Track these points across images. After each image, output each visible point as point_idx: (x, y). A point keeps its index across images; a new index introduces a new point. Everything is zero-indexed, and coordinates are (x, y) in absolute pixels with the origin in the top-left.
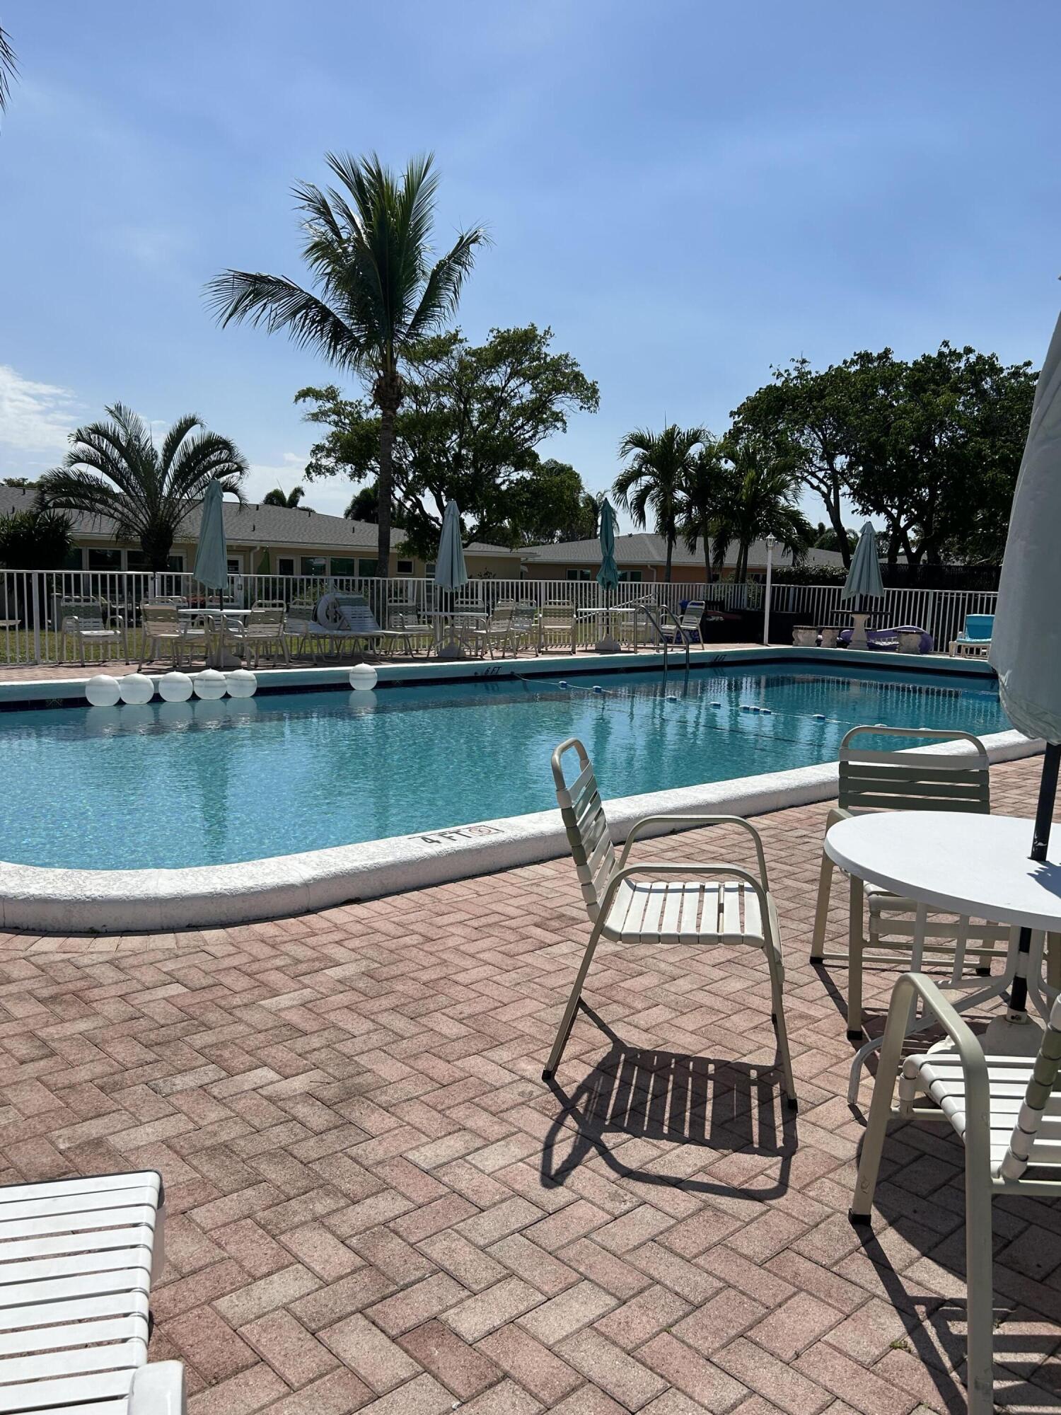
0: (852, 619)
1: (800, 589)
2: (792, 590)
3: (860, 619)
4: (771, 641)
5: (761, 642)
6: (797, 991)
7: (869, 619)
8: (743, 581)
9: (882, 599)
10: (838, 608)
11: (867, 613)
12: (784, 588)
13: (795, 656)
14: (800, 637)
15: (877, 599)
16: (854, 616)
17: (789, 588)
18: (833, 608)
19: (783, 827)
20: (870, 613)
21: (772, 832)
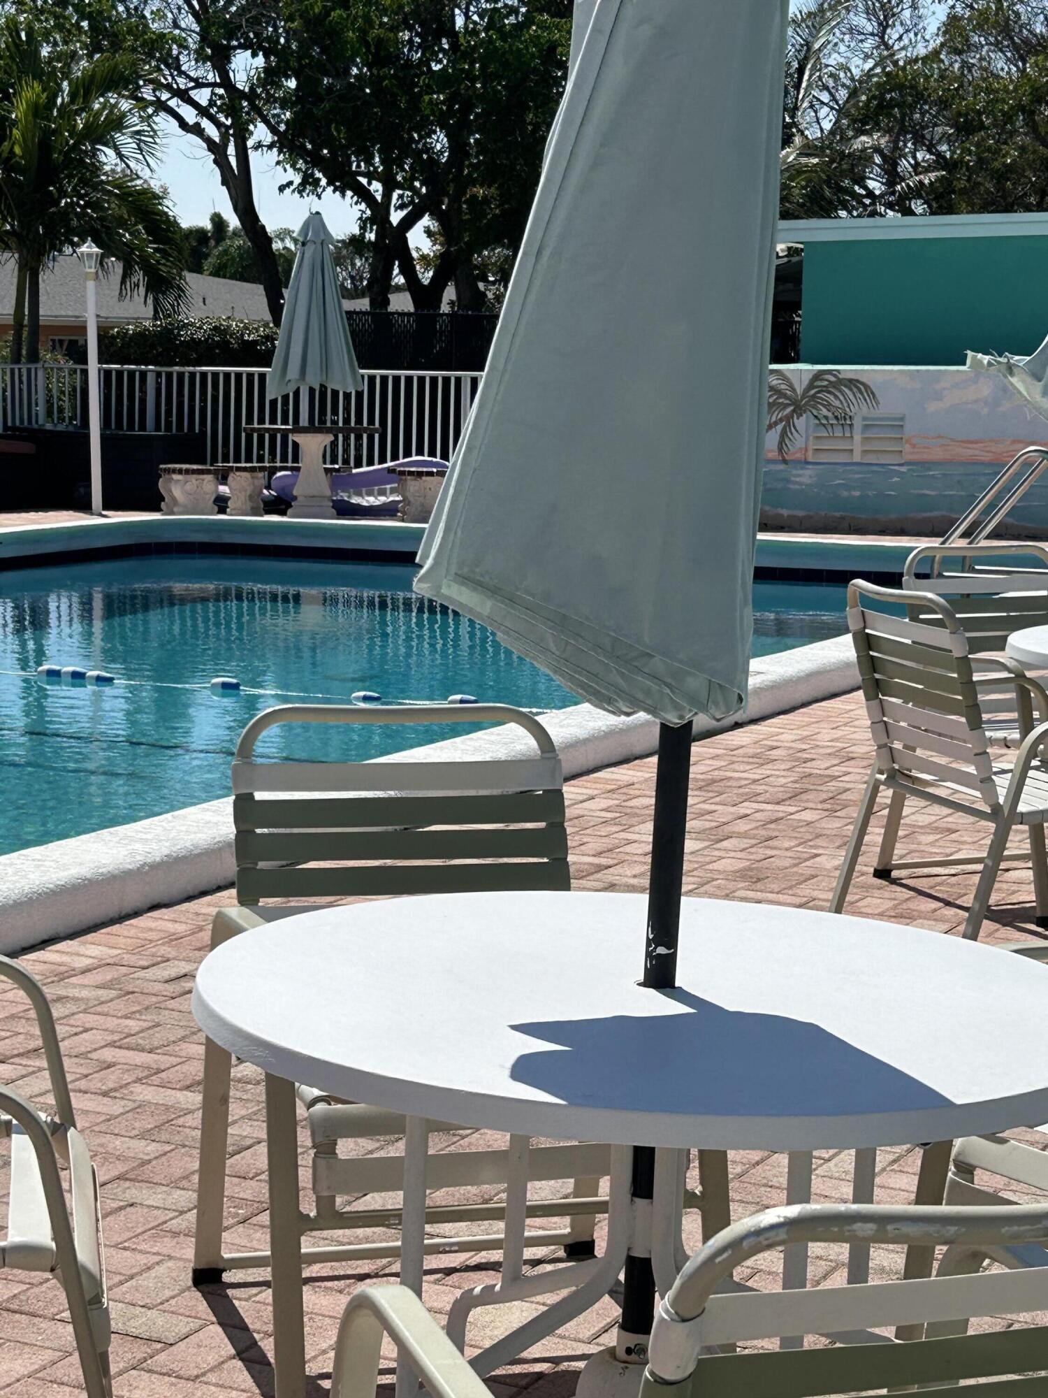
0: (296, 445)
1: (169, 375)
2: (150, 379)
3: (313, 445)
4: (111, 503)
5: (84, 506)
6: (162, 1357)
7: (334, 444)
8: (34, 357)
9: (359, 395)
10: (261, 421)
11: (328, 431)
12: (131, 374)
13: (167, 537)
14: (177, 492)
15: (347, 396)
16: (299, 438)
17: (143, 374)
18: (250, 420)
19: (133, 960)
20: (334, 430)
21: (107, 975)
